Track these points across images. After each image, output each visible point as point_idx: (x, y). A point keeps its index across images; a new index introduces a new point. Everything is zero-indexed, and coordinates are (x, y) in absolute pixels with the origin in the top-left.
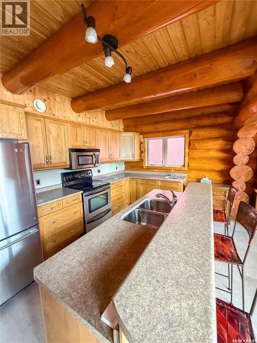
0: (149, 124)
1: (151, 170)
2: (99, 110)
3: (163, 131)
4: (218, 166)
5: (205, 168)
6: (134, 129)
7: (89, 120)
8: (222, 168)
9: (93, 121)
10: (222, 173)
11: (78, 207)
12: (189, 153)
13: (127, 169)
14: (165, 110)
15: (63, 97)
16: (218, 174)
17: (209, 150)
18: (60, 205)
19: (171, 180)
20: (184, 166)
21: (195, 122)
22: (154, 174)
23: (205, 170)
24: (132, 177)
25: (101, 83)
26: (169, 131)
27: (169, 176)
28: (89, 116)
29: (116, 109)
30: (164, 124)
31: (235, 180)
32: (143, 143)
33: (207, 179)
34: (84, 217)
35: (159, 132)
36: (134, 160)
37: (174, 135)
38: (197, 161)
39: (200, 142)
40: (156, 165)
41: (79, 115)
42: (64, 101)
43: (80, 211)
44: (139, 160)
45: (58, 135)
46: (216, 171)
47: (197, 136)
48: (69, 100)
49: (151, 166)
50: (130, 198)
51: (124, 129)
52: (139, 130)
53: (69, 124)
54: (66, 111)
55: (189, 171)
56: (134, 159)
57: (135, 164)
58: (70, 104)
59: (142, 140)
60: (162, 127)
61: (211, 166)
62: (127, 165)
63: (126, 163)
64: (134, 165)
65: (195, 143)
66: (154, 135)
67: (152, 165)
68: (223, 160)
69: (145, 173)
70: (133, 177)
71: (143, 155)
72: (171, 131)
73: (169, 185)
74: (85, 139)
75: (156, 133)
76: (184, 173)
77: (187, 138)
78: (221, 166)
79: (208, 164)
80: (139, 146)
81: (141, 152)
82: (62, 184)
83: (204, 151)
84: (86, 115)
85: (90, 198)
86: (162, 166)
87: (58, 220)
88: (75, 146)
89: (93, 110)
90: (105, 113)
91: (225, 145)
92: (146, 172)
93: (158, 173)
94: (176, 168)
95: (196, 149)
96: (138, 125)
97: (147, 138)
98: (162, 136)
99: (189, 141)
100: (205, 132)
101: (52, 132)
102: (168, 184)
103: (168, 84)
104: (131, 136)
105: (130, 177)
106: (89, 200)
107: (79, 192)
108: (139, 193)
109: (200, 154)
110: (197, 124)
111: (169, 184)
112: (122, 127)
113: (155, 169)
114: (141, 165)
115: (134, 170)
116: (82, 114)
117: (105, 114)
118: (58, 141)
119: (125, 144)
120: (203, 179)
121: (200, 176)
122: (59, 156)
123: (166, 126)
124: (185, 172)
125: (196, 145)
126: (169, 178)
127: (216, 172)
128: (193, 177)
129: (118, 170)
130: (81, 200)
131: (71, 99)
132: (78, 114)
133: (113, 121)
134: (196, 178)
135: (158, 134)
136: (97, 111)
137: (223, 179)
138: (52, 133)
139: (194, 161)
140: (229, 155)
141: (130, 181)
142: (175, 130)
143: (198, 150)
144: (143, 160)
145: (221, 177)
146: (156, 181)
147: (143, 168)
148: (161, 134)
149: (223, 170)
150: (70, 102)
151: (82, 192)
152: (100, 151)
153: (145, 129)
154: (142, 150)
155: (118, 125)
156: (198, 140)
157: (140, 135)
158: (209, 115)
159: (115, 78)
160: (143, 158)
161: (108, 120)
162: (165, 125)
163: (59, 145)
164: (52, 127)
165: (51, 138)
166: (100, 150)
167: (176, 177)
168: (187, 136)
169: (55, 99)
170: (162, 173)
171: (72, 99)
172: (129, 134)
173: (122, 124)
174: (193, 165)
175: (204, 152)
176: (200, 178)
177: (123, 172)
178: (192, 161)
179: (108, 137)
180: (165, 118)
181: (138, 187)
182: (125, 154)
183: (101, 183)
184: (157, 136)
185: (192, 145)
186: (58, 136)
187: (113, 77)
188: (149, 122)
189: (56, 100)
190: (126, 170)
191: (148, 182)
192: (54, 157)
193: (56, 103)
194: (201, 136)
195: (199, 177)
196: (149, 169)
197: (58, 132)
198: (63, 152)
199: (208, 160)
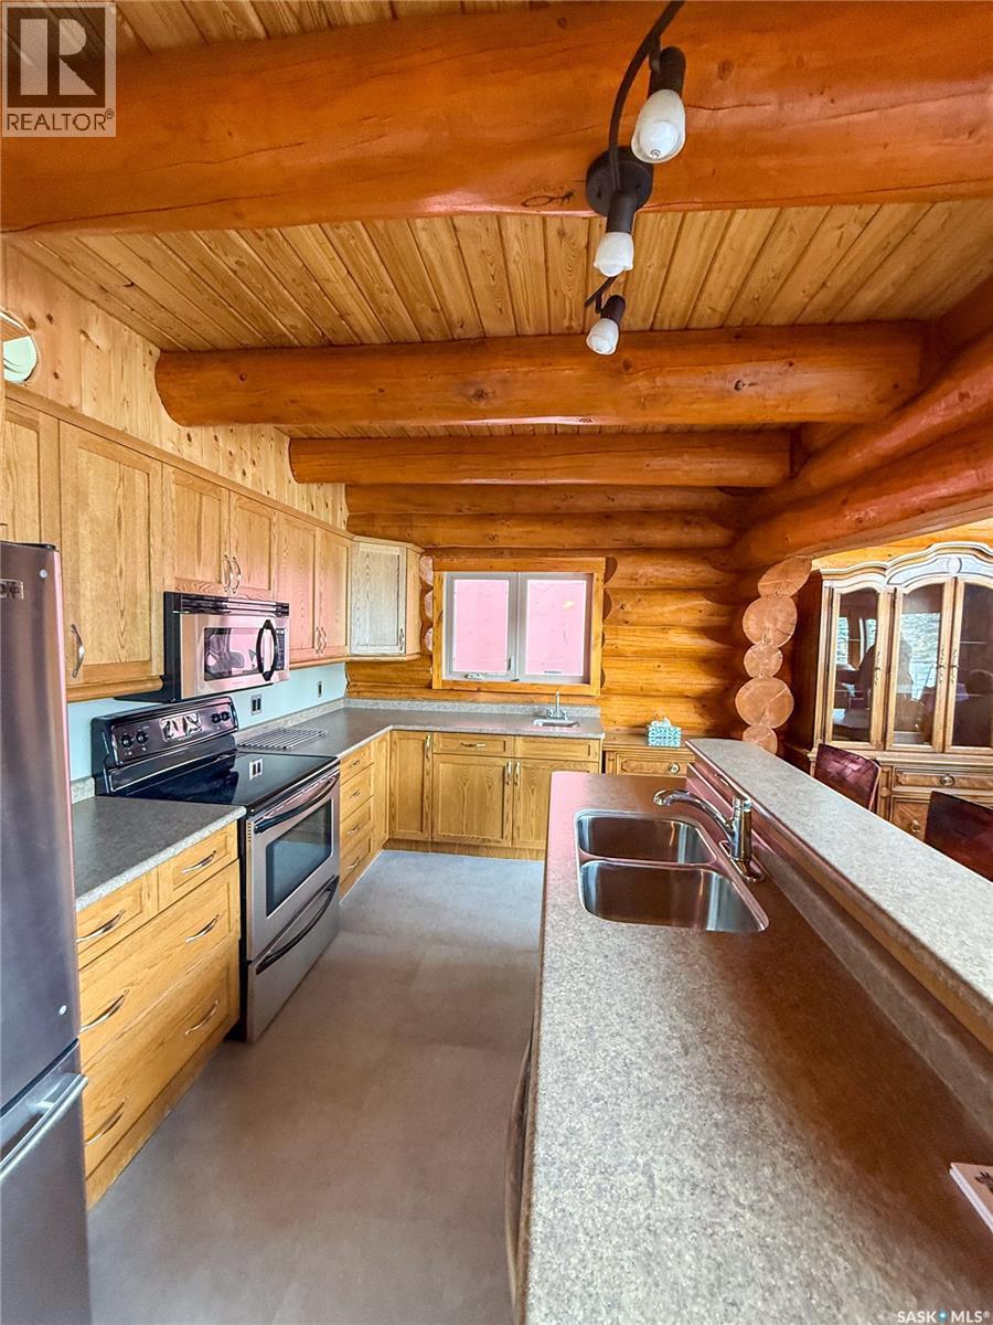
0: (458, 516)
1: (464, 695)
2: (269, 428)
3: (514, 552)
4: (695, 682)
5: (654, 687)
6: (395, 531)
7: (227, 468)
8: (706, 687)
9: (244, 474)
10: (704, 703)
11: (221, 897)
12: (603, 635)
13: (358, 692)
14: (553, 477)
15: (126, 332)
16: (692, 706)
17: (665, 627)
18: (145, 900)
19: (557, 731)
20: (586, 680)
21: (623, 533)
22: (478, 711)
23: (654, 693)
24: (402, 727)
25: (363, 320)
26: (539, 553)
27: (537, 715)
28: (229, 449)
29: (349, 438)
30: (520, 526)
31: (749, 726)
32: (432, 588)
33: (667, 724)
34: (243, 943)
35: (499, 552)
36: (400, 655)
37: (555, 568)
38: (629, 664)
39: (640, 600)
40: (481, 677)
41: (189, 435)
42: (125, 352)
43: (227, 914)
44: (416, 657)
45: (119, 518)
46: (687, 697)
47: (632, 579)
48: (150, 353)
49: (463, 679)
50: (392, 817)
51: (348, 526)
52: (416, 534)
53: (171, 469)
54: (134, 401)
55: (603, 696)
56: (403, 651)
57: (395, 670)
58: (151, 375)
59: (429, 578)
60: (510, 534)
61: (673, 681)
62: (356, 678)
63: (353, 666)
64: (393, 675)
65: (624, 602)
66: (485, 561)
67: (466, 676)
68: (705, 662)
69: (441, 710)
70: (410, 728)
71: (431, 635)
72: (544, 552)
73: (554, 750)
74: (234, 554)
75: (486, 557)
76: (591, 706)
77: (598, 585)
78: (703, 682)
79: (663, 675)
80: (417, 599)
81: (426, 625)
82: (92, 780)
83: (652, 631)
84: (216, 438)
85: (273, 839)
86: (507, 680)
87: (132, 989)
88: (191, 581)
89: (246, 428)
90: (287, 446)
91: (712, 615)
92: (446, 704)
93: (495, 709)
94: (560, 686)
95: (627, 622)
96: (412, 515)
97: (448, 570)
98: (513, 567)
99: (605, 593)
100: (657, 567)
101: (93, 498)
102: (551, 747)
103: (645, 393)
104: (393, 556)
105: (394, 724)
106: (270, 850)
107: (227, 813)
108: (433, 790)
109: (641, 639)
110: (631, 540)
111: (556, 746)
112: (343, 514)
113: (479, 691)
114: (422, 676)
115: (389, 696)
116: (201, 434)
117: (286, 452)
118: (115, 549)
119: (367, 588)
120: (653, 723)
121: (639, 714)
122: (115, 629)
123: (527, 532)
124: (588, 701)
125: (628, 608)
126: (544, 725)
127: (685, 699)
128: (617, 718)
129: (326, 697)
130: (235, 855)
131: (157, 352)
132: (185, 430)
133: (314, 487)
134: (626, 721)
135: (497, 562)
136: (259, 431)
137: (708, 723)
138: (90, 502)
139: (621, 664)
140: (725, 646)
141: (393, 743)
142: (556, 551)
143: (633, 624)
144: (431, 657)
145: (701, 715)
146: (505, 739)
147: (429, 687)
148: (507, 561)
149: (707, 693)
150: (151, 364)
151: (242, 811)
152: (287, 613)
153: (444, 534)
154: (429, 614)
155: (330, 505)
156: (634, 591)
157: (422, 554)
158: (667, 516)
159: (439, 317)
160: (430, 648)
161: (299, 478)
162: (521, 529)
163: (118, 571)
164: (91, 472)
165: (84, 531)
166: (287, 608)
167: (566, 721)
168: (599, 575)
169: (84, 332)
170: (509, 707)
171: (163, 351)
172: (387, 550)
173: (344, 502)
174: (616, 676)
175: (652, 635)
176: (640, 720)
177: (342, 706)
178: (613, 662)
179: (311, 553)
180: (524, 503)
181: (428, 766)
182: (368, 629)
183: (261, 761)
184: (491, 568)
185: (615, 607)
186: (119, 525)
187: (435, 310)
188: (461, 511)
189: (88, 337)
190: (350, 697)
191: (471, 746)
192: (93, 631)
193: (89, 353)
194: (643, 581)
195: (638, 719)
196: (456, 690)
197: (120, 501)
198: (139, 612)
199: (663, 662)
